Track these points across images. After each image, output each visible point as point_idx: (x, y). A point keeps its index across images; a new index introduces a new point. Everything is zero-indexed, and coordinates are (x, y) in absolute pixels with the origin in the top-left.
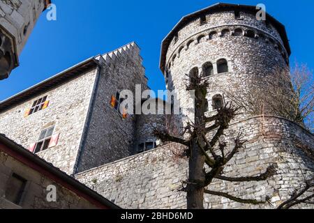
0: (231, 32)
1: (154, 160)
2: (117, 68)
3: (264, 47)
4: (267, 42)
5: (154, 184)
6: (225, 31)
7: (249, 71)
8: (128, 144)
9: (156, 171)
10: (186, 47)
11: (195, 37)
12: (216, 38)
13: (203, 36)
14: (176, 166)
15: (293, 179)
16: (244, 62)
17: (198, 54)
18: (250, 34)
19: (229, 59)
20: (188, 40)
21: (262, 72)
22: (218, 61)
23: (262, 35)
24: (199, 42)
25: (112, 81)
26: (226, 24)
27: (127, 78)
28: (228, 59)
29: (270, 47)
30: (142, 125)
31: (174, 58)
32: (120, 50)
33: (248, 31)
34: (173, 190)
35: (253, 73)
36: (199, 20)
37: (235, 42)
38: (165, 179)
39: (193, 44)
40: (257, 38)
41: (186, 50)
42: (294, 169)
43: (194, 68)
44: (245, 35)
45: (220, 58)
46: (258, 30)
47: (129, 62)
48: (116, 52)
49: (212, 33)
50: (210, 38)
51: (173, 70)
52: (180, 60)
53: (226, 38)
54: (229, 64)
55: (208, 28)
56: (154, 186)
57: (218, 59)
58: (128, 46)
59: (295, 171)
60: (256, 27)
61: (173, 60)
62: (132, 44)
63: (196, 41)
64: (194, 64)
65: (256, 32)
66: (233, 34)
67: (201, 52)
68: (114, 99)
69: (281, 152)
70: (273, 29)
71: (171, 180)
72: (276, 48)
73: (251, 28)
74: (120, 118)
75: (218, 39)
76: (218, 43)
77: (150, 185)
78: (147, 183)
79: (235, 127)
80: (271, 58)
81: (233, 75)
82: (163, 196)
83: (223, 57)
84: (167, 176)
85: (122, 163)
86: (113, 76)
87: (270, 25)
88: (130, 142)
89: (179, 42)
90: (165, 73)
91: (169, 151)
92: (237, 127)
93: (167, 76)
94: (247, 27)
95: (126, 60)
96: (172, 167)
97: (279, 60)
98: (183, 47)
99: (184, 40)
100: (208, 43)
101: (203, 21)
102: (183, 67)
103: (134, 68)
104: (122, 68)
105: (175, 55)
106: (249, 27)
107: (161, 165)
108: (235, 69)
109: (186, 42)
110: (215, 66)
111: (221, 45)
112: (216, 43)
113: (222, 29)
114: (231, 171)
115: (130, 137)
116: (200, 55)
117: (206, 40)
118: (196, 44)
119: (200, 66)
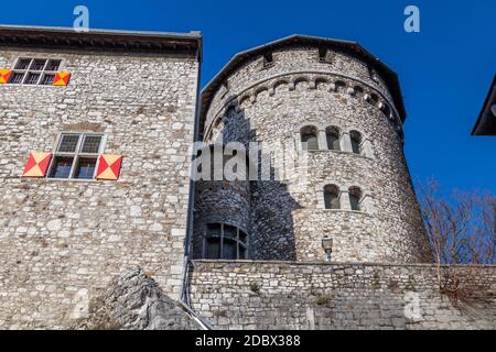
0: (366, 95)
6: (358, 89)
7: (393, 167)
10: (290, 84)
11: (311, 76)
12: (345, 93)
13: (324, 81)
16: (386, 151)
17: (315, 106)
18: (386, 110)
19: (367, 137)
22: (351, 132)
24: (316, 88)
26: (359, 79)
28: (364, 135)
30: (214, 189)
33: (385, 105)
36: (316, 51)
37: (371, 113)
39: (305, 85)
41: (291, 90)
45: (353, 128)
46: (393, 109)
49: (340, 84)
50: (335, 90)
51: (251, 111)
52: (273, 100)
53: (359, 102)
54: (368, 144)
55: (334, 72)
57: (351, 129)
63: (312, 84)
64: (308, 120)
65: (391, 111)
66: (368, 100)
73: (388, 101)
75: (348, 96)
76: (349, 104)
81: (376, 165)
83: (358, 130)
89: (277, 71)
93: (227, 114)
94: (383, 97)
98: (284, 82)
99: (288, 72)
100: (332, 95)
102: (285, 116)
105: (265, 88)
106: (385, 99)
108: (377, 156)
109: (292, 77)
110: (347, 138)
111: (354, 109)
112: (345, 101)
113: (355, 84)
116: (320, 110)
117: (328, 89)
118: (311, 88)
119: (321, 128)
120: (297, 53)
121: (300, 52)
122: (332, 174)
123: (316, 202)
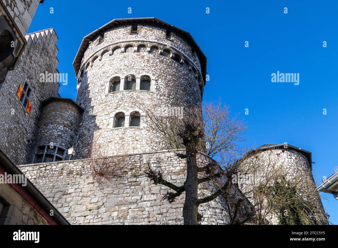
0: (160, 51)
1: (70, 173)
2: (31, 54)
3: (187, 75)
4: (190, 70)
5: (68, 200)
6: (154, 48)
7: (170, 95)
8: (27, 143)
9: (72, 186)
10: (110, 52)
11: (123, 44)
12: (144, 53)
13: (131, 46)
14: (96, 184)
15: (211, 217)
16: (167, 85)
17: (122, 63)
18: (177, 58)
19: (154, 78)
20: (115, 46)
21: (182, 99)
22: (142, 77)
23: (187, 62)
24: (125, 51)
25: (23, 69)
26: (156, 41)
27: (39, 68)
28: (152, 77)
29: (192, 76)
30: (46, 125)
31: (95, 59)
32: (38, 34)
33: (176, 54)
34: (90, 210)
35: (173, 98)
36: (130, 28)
37: (162, 62)
38: (83, 196)
39: (119, 51)
40: (182, 64)
41: (110, 55)
42: (213, 208)
43: (116, 77)
44: (172, 58)
45: (144, 74)
46: (184, 56)
47: (44, 50)
48: (33, 36)
49: (141, 46)
50: (138, 51)
51: (90, 72)
52: (101, 63)
53: (154, 56)
54: (153, 83)
55: (138, 39)
56: (69, 203)
57: (143, 74)
58: (47, 32)
59: (213, 210)
60: (183, 52)
61: (93, 61)
62: (51, 31)
63: (123, 49)
64: (116, 73)
65: (182, 58)
66: (161, 54)
67: (126, 62)
68: (22, 89)
69: (204, 189)
70: (197, 58)
71: (89, 198)
72: (196, 78)
73: (179, 52)
74: (23, 112)
75: (146, 54)
76: (146, 58)
77: (64, 200)
78: (60, 198)
79: (163, 155)
80: (190, 86)
81: (155, 95)
82: (79, 215)
83: (148, 74)
84: (85, 194)
85: (31, 169)
86: (25, 63)
87: (195, 54)
88: (29, 141)
89: (104, 45)
90: (80, 72)
91: (89, 166)
92: (165, 157)
93: (82, 76)
94: (175, 50)
95: (41, 47)
96: (92, 185)
97: (197, 91)
98: (107, 51)
99: (110, 44)
100: (135, 55)
101: (134, 31)
102: (104, 73)
103: (48, 58)
104: (36, 56)
105: (97, 57)
106: (177, 51)
107: (78, 179)
108: (158, 89)
109: (112, 47)
110: (138, 81)
111: (148, 61)
112: (143, 57)
113: (152, 45)
114: (155, 200)
115: (30, 136)
116: (125, 65)
117: (133, 51)
118: (122, 52)
119: (122, 77)
120: (118, 30)
121: (120, 29)
122: (122, 105)
123: (108, 125)
